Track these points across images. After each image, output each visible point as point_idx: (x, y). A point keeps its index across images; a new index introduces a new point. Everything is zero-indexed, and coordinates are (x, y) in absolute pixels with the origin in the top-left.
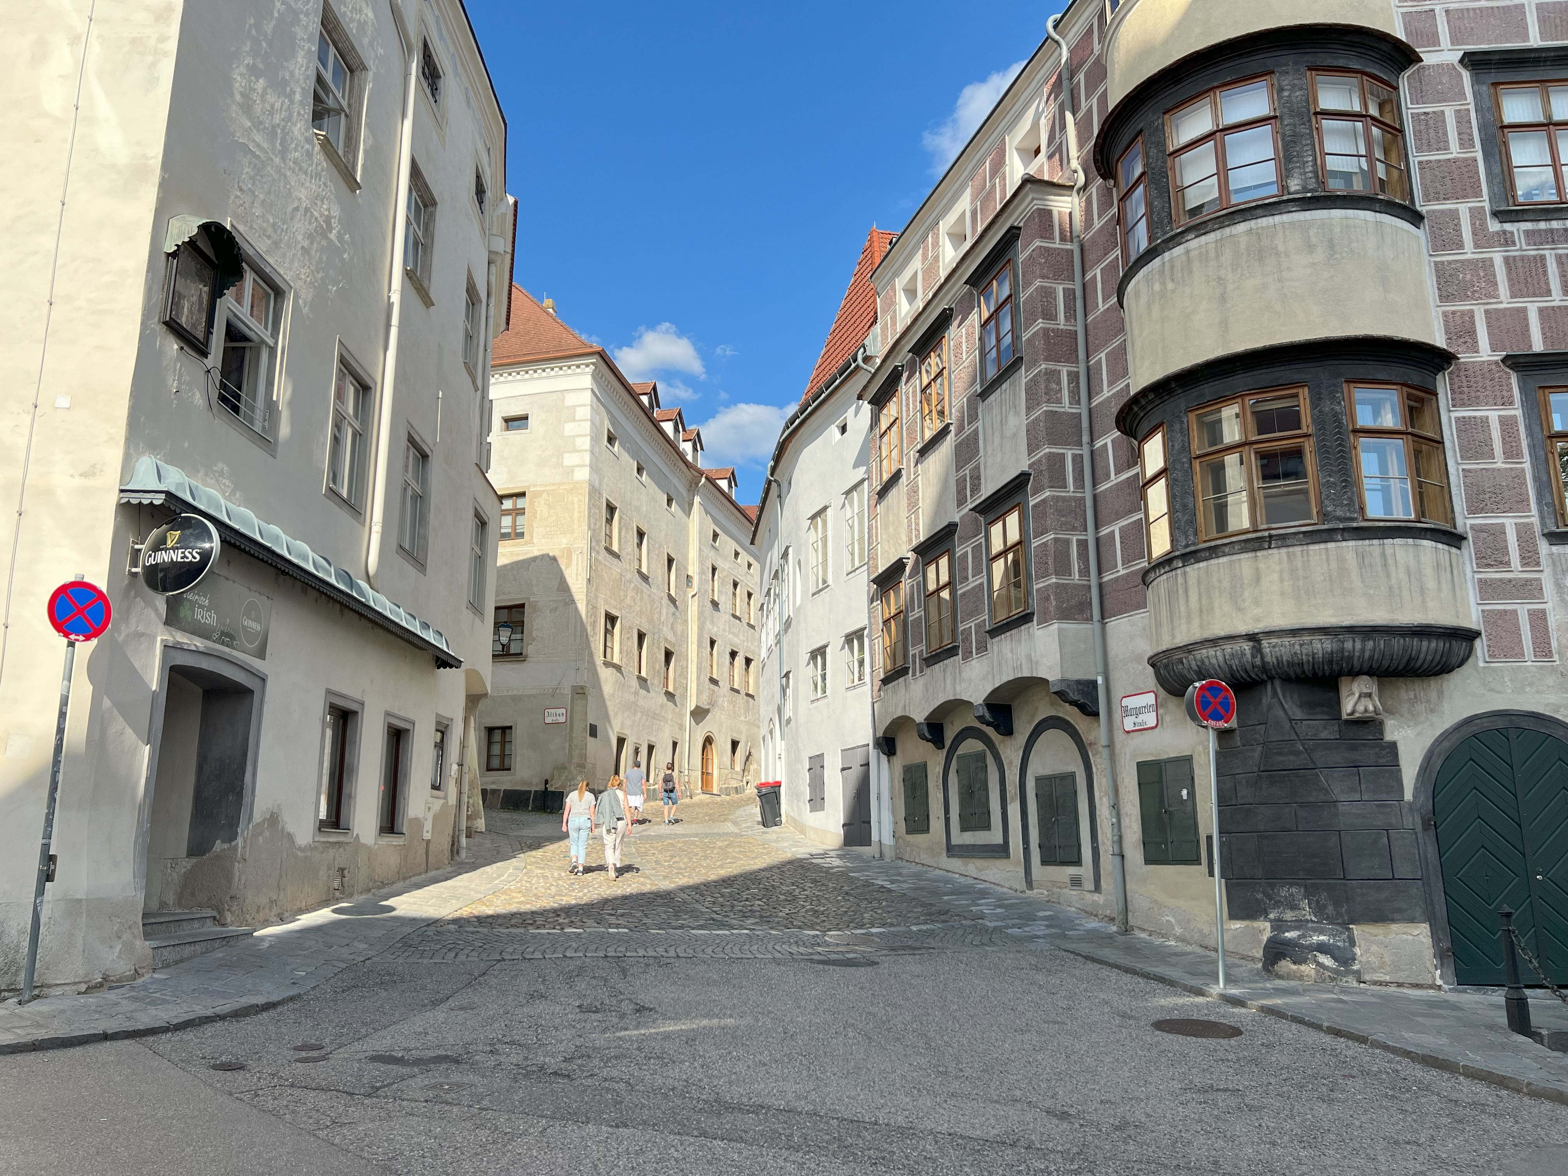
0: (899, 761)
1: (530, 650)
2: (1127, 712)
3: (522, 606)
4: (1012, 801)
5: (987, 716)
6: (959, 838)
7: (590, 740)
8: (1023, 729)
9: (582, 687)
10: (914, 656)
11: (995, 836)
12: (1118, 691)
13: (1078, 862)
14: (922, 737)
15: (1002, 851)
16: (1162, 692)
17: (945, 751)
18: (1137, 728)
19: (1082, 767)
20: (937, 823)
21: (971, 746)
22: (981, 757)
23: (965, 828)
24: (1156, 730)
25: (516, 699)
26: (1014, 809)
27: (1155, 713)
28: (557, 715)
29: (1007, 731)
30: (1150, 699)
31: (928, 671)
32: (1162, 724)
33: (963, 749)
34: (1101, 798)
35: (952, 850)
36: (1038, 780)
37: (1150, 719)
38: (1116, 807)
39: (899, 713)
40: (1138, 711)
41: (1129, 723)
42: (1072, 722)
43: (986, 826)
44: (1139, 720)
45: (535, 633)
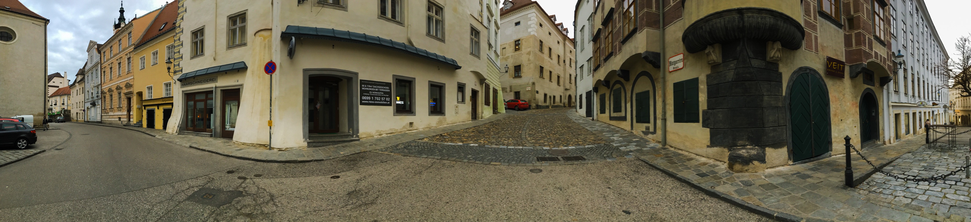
0: (599, 94)
1: (522, 75)
2: (671, 64)
3: (520, 65)
4: (628, 102)
5: (621, 74)
6: (614, 115)
7: (536, 94)
8: (632, 78)
9: (534, 83)
10: (602, 60)
11: (623, 114)
12: (668, 55)
13: (649, 122)
14: (604, 85)
15: (624, 119)
16: (686, 53)
17: (610, 89)
18: (674, 70)
19: (652, 88)
20: (607, 111)
21: (618, 86)
22: (620, 89)
23: (614, 112)
24: (683, 70)
25: (520, 85)
26: (629, 105)
27: (682, 62)
28: (529, 89)
29: (627, 79)
30: (681, 57)
31: (605, 64)
32: (685, 66)
33: (615, 88)
34: (658, 98)
35: (611, 118)
36: (637, 94)
37: (680, 65)
38: (664, 102)
39: (598, 79)
40: (675, 62)
41: (671, 68)
42: (649, 72)
43: (620, 111)
44: (675, 66)
45: (523, 71)
